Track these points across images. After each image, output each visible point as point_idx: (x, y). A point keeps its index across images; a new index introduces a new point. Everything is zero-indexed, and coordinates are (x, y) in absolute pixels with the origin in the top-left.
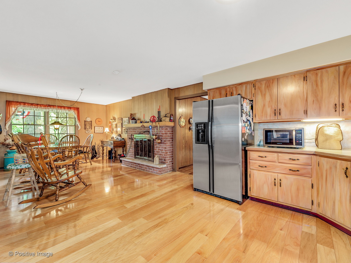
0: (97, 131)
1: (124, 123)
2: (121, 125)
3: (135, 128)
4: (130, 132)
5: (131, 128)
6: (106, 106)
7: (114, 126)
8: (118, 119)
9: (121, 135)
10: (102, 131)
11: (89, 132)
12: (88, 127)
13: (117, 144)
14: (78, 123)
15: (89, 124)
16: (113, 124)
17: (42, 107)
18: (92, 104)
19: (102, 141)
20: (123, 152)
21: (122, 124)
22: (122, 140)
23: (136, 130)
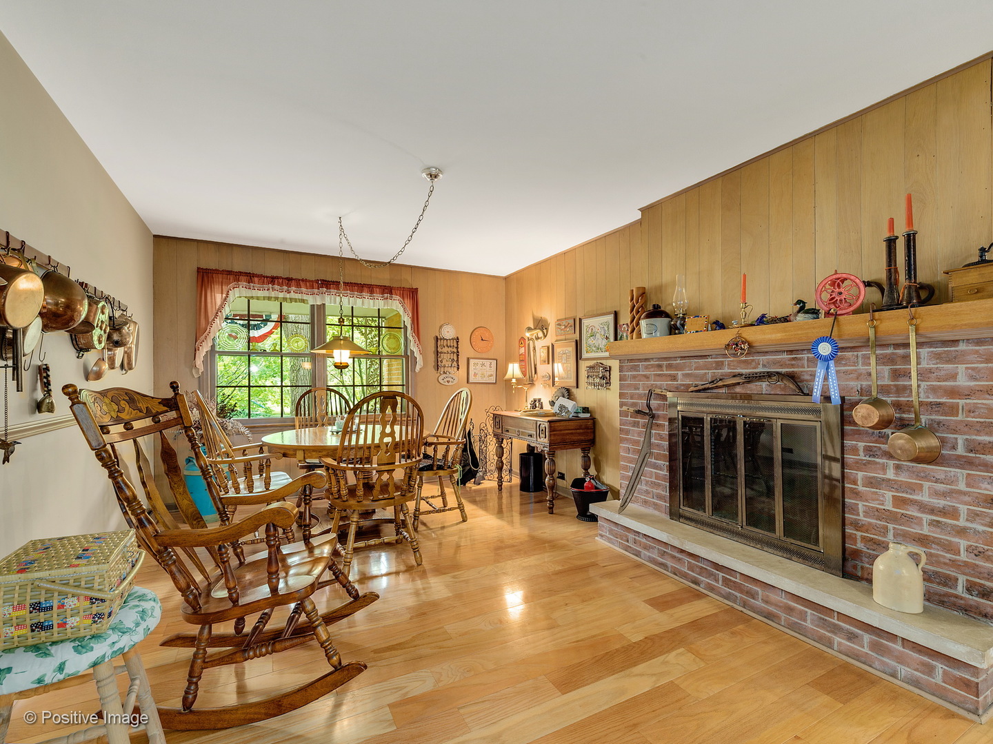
0: (475, 375)
1: (591, 341)
2: (571, 349)
3: (676, 358)
4: (634, 377)
5: (646, 360)
6: (506, 278)
7: (541, 354)
8: (559, 325)
9: (574, 390)
10: (491, 375)
11: (451, 380)
12: (446, 359)
13: (564, 435)
14: (413, 347)
15: (450, 349)
16: (534, 349)
17: (304, 290)
18: (456, 272)
19: (495, 417)
20: (586, 468)
21: (578, 345)
22: (582, 415)
23: (678, 368)
